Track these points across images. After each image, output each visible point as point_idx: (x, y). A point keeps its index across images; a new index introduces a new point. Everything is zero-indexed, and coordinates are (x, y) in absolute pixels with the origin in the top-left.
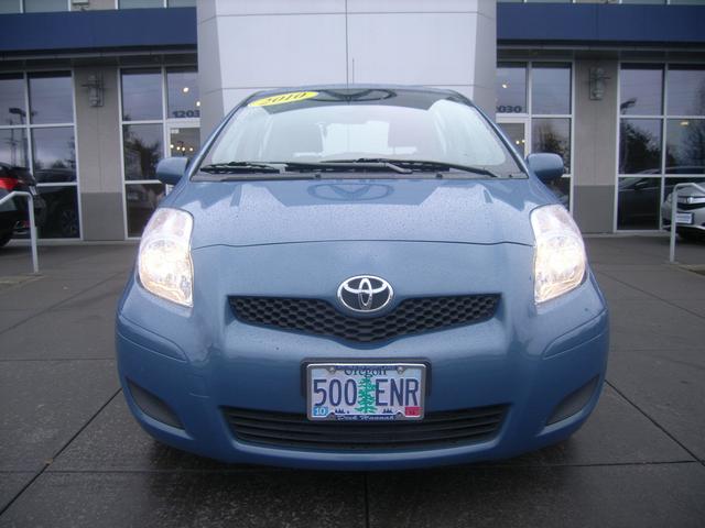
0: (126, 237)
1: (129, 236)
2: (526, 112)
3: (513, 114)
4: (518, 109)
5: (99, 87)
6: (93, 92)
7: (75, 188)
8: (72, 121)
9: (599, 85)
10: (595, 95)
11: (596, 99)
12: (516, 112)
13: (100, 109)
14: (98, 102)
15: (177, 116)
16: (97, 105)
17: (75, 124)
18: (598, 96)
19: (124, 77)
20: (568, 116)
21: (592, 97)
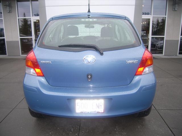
0: (21, 55)
1: (22, 55)
2: (151, 15)
3: (147, 16)
4: (148, 14)
5: (10, 6)
6: (8, 8)
7: (4, 39)
8: (2, 18)
9: (177, 5)
10: (174, 9)
11: (175, 10)
12: (147, 15)
13: (10, 13)
14: (10, 11)
15: (35, 16)
16: (10, 12)
17: (3, 18)
18: (176, 9)
19: (18, 3)
20: (165, 16)
21: (173, 10)
